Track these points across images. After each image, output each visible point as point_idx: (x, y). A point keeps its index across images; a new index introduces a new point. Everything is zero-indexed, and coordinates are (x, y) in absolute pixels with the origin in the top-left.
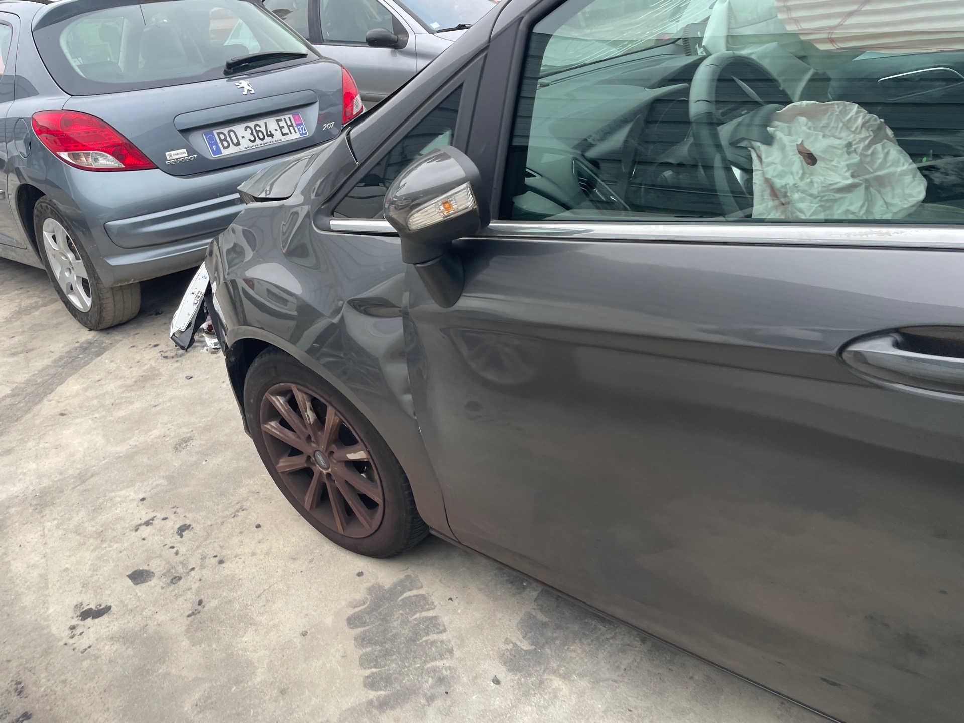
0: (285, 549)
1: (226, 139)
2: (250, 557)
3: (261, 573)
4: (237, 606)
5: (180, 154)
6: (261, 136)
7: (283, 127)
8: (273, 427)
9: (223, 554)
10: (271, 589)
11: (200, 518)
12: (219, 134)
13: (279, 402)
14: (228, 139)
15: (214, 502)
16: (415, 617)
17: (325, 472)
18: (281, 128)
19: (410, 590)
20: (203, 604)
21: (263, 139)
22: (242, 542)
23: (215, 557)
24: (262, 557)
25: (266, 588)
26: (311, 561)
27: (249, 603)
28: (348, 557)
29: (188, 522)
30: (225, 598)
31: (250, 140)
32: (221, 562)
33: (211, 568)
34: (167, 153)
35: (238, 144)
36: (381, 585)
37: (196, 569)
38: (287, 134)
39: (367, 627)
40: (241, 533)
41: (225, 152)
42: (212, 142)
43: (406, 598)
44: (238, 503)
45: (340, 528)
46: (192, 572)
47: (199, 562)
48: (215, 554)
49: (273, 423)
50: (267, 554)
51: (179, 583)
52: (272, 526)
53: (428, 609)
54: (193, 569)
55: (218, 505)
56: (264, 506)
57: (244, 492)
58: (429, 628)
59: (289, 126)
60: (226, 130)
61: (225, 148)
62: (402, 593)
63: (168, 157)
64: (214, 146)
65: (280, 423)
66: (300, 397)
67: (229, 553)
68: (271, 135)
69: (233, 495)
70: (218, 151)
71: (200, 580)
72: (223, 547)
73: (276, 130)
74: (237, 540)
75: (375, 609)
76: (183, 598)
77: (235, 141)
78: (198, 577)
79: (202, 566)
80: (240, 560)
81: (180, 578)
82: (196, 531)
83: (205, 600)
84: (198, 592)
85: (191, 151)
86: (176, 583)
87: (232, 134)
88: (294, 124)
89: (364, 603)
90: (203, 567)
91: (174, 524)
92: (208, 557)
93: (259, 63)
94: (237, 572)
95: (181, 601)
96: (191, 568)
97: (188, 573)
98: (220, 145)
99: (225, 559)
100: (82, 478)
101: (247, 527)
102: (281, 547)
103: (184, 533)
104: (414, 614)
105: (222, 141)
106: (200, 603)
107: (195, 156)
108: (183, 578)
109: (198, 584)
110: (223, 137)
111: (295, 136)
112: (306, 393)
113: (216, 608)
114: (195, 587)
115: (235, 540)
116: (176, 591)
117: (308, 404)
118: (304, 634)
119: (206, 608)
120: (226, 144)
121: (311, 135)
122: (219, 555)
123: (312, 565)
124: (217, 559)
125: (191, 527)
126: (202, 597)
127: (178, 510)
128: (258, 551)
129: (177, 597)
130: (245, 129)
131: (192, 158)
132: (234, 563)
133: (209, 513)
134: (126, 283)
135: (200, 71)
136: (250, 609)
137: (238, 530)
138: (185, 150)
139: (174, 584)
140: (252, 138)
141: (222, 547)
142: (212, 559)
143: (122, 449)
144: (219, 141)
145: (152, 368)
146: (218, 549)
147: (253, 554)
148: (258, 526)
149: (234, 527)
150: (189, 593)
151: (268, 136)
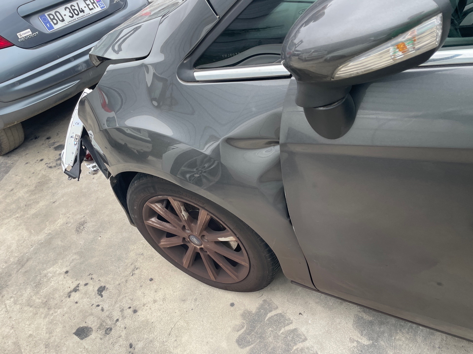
0: (175, 294)
1: (54, 18)
2: (153, 304)
3: (165, 315)
4: (157, 344)
5: (27, 33)
6: (77, 13)
7: (89, 5)
8: (154, 221)
9: (134, 305)
10: (176, 327)
11: (110, 280)
12: (49, 15)
13: (158, 208)
14: (56, 18)
15: (115, 266)
16: (281, 332)
17: (198, 247)
18: (88, 5)
19: (271, 311)
20: (133, 347)
21: (78, 15)
22: (144, 294)
23: (130, 308)
24: (161, 303)
25: (173, 326)
26: (196, 300)
27: (164, 340)
28: (219, 292)
29: (103, 285)
30: (146, 339)
31: (70, 16)
32: (135, 311)
33: (130, 317)
34: (18, 34)
35: (63, 20)
36: (249, 310)
37: (120, 320)
38: (92, 9)
39: (252, 346)
40: (141, 286)
41: (56, 27)
42: (46, 22)
43: (270, 318)
44: (132, 264)
45: (212, 278)
46: (118, 322)
47: (120, 313)
48: (129, 306)
49: (153, 219)
50: (164, 299)
51: (111, 333)
52: (161, 278)
53: (288, 324)
54: (117, 320)
55: (119, 268)
56: (150, 263)
57: (133, 255)
58: (294, 338)
59: (92, 3)
60: (53, 12)
61: (55, 24)
62: (266, 314)
63: (19, 36)
64: (48, 24)
65: (158, 218)
66: (175, 204)
67: (138, 303)
68: (83, 11)
69: (126, 259)
70: (51, 27)
71: (125, 328)
72: (132, 299)
73: (85, 7)
74: (140, 293)
75: (252, 330)
76: (118, 344)
77: (61, 19)
78: (123, 326)
79: (122, 316)
80: (147, 308)
81: (111, 329)
82: (110, 291)
83: (134, 343)
84: (127, 339)
85: (33, 30)
86: (109, 333)
87: (57, 14)
88: (96, 2)
89: (243, 327)
90: (124, 317)
91: (93, 288)
92: (125, 309)
94: (148, 317)
95: (117, 346)
96: (115, 319)
97: (115, 324)
98: (52, 23)
99: (137, 309)
100: (21, 263)
101: (144, 281)
102: (172, 292)
103: (102, 293)
104: (280, 330)
105: (52, 20)
106: (131, 346)
107: (37, 33)
108: (113, 328)
109: (124, 332)
110: (52, 17)
111: (98, 10)
112: (179, 201)
113: (143, 348)
114: (123, 334)
115: (139, 293)
116: (112, 340)
117: (182, 208)
119: (136, 350)
120: (55, 22)
121: (107, 7)
122: (132, 306)
123: (198, 303)
124: (131, 309)
125: (106, 287)
126: (131, 341)
127: (93, 276)
128: (158, 299)
129: (113, 344)
130: (66, 10)
131: (35, 34)
132: (144, 310)
133: (115, 275)
134: (12, 125)
136: (167, 345)
137: (138, 285)
138: (29, 30)
139: (108, 334)
140: (71, 15)
141: (132, 300)
142: (128, 310)
143: (41, 237)
144: (50, 20)
145: (44, 176)
146: (130, 301)
147: (155, 301)
148: (151, 280)
149: (135, 283)
150: (121, 339)
151: (81, 12)
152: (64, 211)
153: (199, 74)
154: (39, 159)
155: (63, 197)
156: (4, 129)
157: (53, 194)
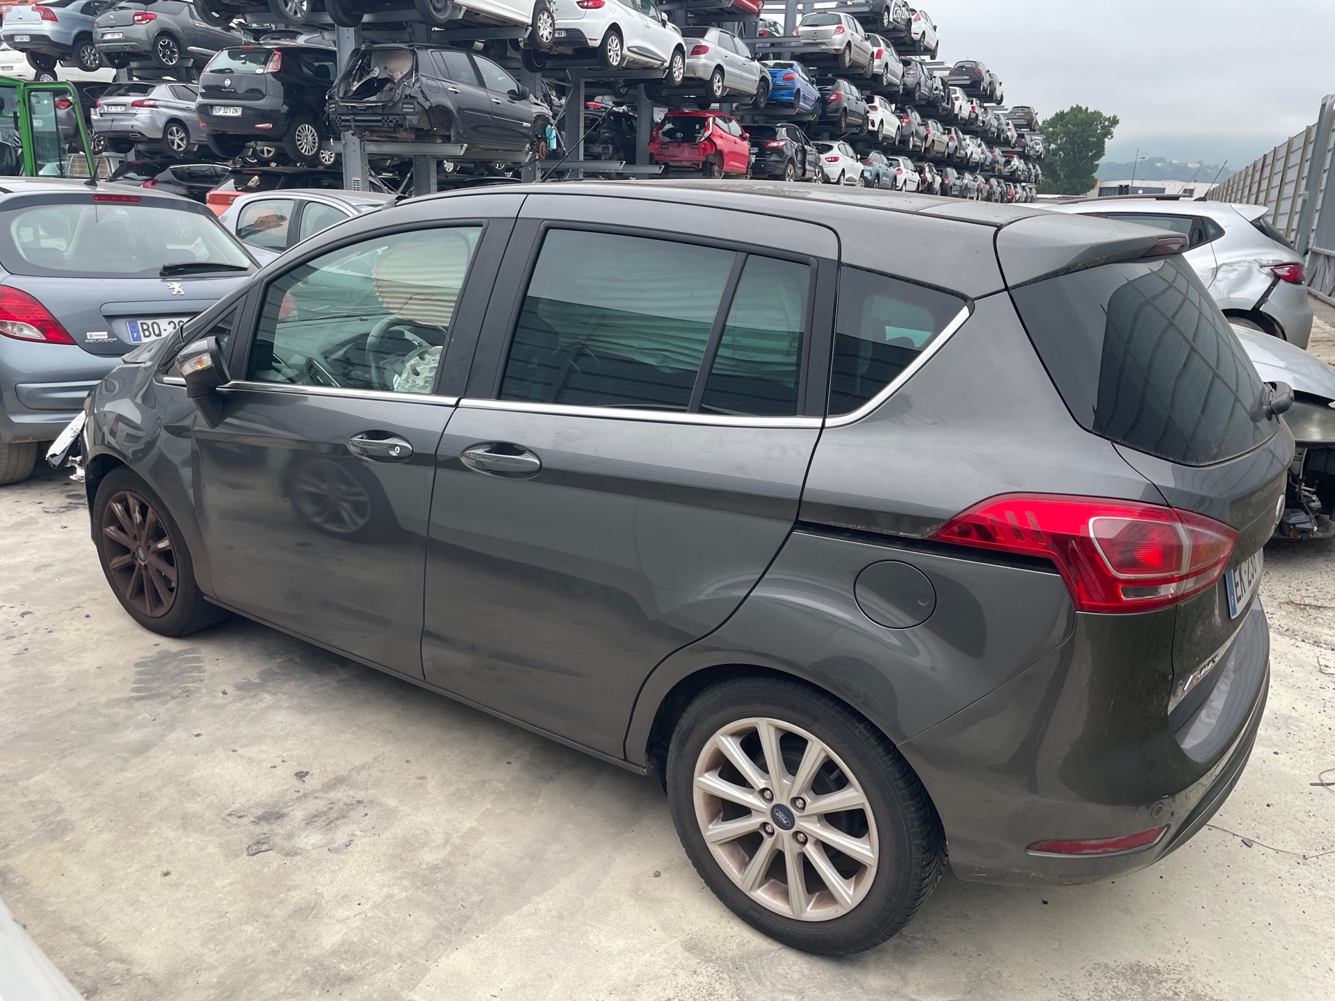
1: (148, 330)
2: (74, 631)
3: (80, 639)
4: (54, 653)
5: (102, 336)
8: (111, 530)
9: (54, 628)
10: (84, 647)
11: (42, 609)
12: (142, 324)
13: (118, 508)
14: (151, 329)
15: (56, 601)
16: (186, 666)
17: (143, 564)
19: (190, 654)
22: (71, 623)
24: (84, 632)
25: (80, 646)
27: (64, 652)
29: (31, 610)
30: (46, 648)
32: (50, 632)
33: (41, 634)
34: (88, 334)
35: (160, 335)
36: (169, 650)
37: (28, 634)
39: (148, 668)
40: (72, 619)
42: (134, 329)
43: (184, 657)
44: (77, 604)
47: (32, 630)
48: (47, 628)
49: (112, 528)
52: (99, 617)
53: (198, 663)
54: (26, 634)
55: (60, 603)
58: (193, 670)
60: (149, 322)
61: (145, 336)
63: (88, 337)
64: (135, 334)
65: (118, 528)
66: (131, 501)
67: (58, 628)
69: (74, 599)
70: (139, 338)
72: (55, 625)
74: (67, 622)
75: (158, 661)
77: (157, 332)
78: (28, 638)
79: (34, 632)
80: (65, 632)
82: (36, 615)
84: (26, 645)
85: (111, 335)
86: (10, 639)
87: (155, 326)
89: (152, 657)
91: (19, 609)
92: (41, 629)
93: (197, 269)
94: (61, 637)
95: (10, 648)
96: (24, 633)
97: (21, 635)
98: (142, 334)
99: (54, 631)
101: (79, 616)
102: (101, 627)
103: (25, 616)
104: (187, 664)
105: (144, 330)
106: (26, 649)
107: (115, 339)
108: (16, 637)
109: (27, 641)
110: (145, 327)
112: (137, 499)
113: (37, 653)
114: (24, 642)
116: (9, 643)
117: (137, 508)
118: (99, 668)
119: (29, 652)
120: (147, 333)
122: (50, 629)
125: (33, 613)
126: (28, 647)
127: (25, 603)
128: (82, 629)
129: (8, 646)
130: (169, 324)
131: (111, 340)
132: (60, 633)
133: (50, 607)
134: (24, 441)
135: (137, 269)
136: (64, 655)
137: (70, 617)
138: (106, 333)
139: (8, 640)
142: (43, 630)
144: (140, 330)
145: (32, 518)
146: (50, 625)
147: (78, 630)
148: (88, 616)
149: (68, 615)
150: (19, 644)
152: (33, 551)
153: (166, 379)
154: (37, 501)
155: (41, 540)
156: (10, 445)
157: (31, 536)
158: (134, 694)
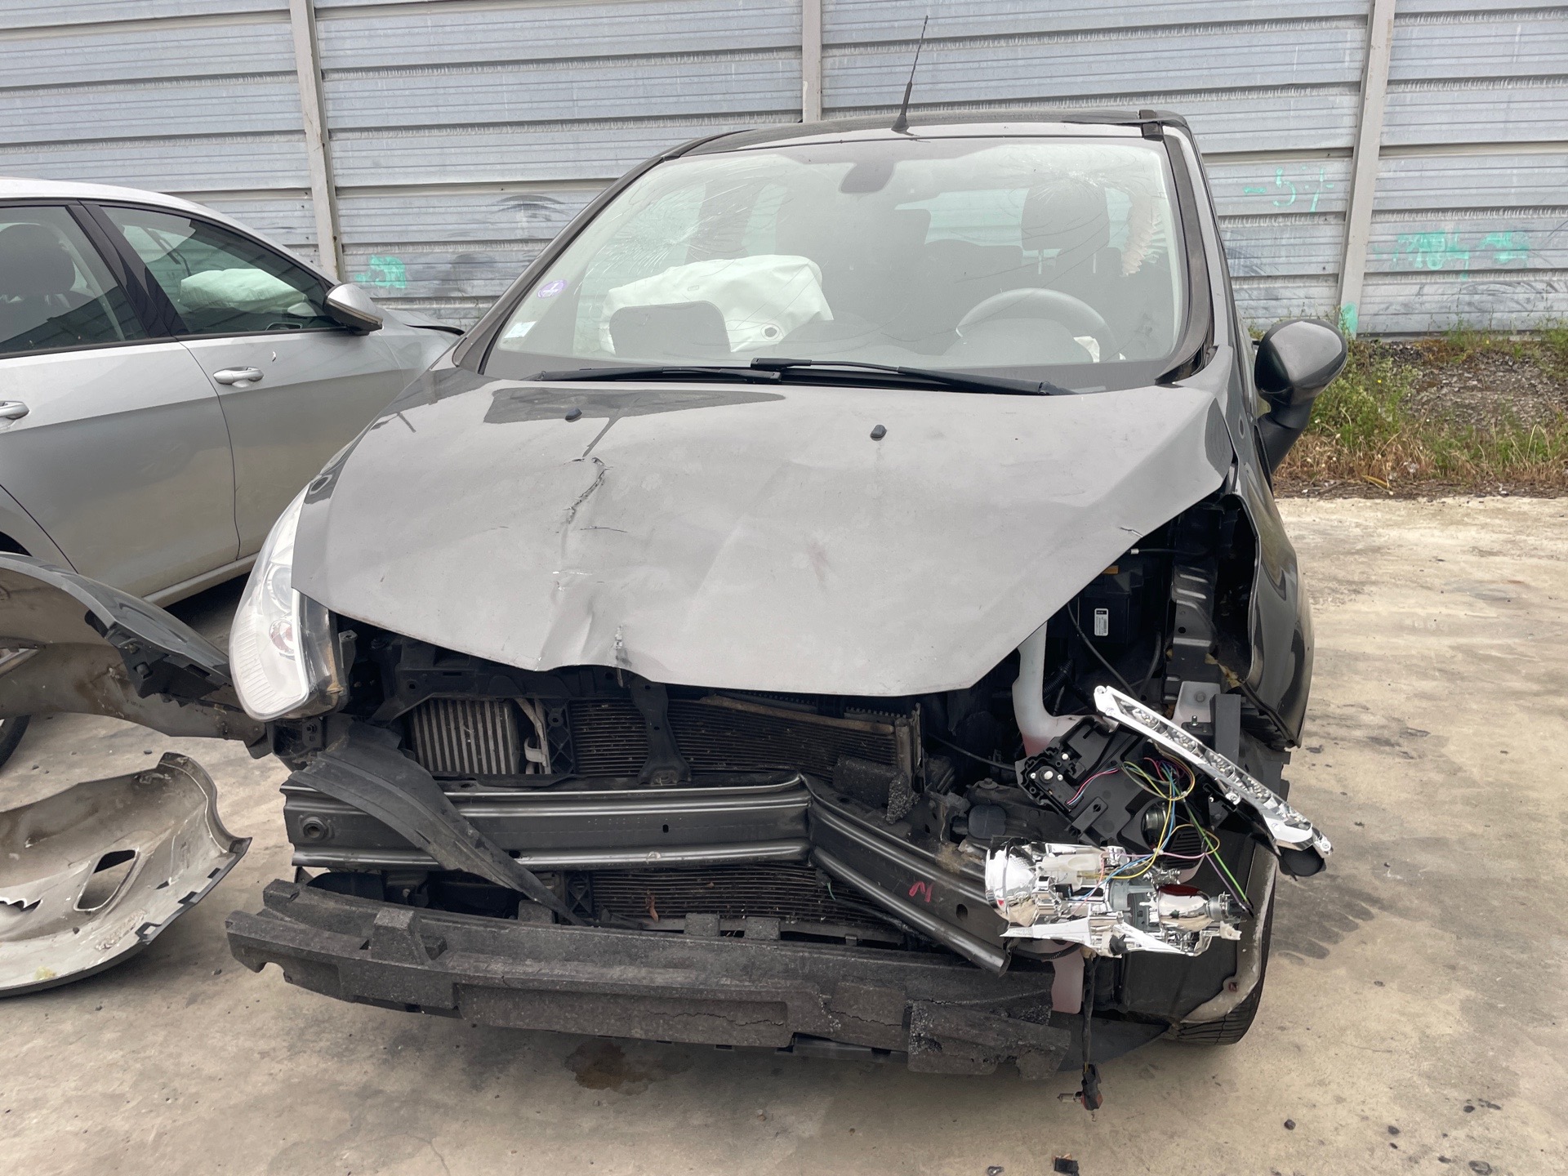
0: (1293, 1067)
2: (1348, 1100)
3: (1357, 1071)
4: (1426, 1066)
9: (1379, 1139)
10: (1365, 1045)
20: (1466, 1104)
22: (1336, 1129)
23: (1394, 1146)
24: (1334, 1086)
25: (1370, 1052)
26: (1282, 1029)
27: (1407, 1056)
30: (1432, 1087)
32: (1393, 1131)
33: (1415, 1137)
37: (1438, 1155)
40: (1322, 1143)
46: (1447, 1156)
47: (1424, 1162)
48: (1391, 1149)
50: (1322, 1083)
51: (1482, 1160)
52: (1270, 1108)
54: (1442, 1159)
56: (1241, 1148)
67: (1369, 1133)
71: (1445, 1135)
72: (1369, 1150)
74: (1340, 1138)
75: (1286, 943)
76: (1489, 1136)
78: (1446, 1143)
79: (1426, 1153)
80: (1366, 1109)
81: (1473, 1164)
83: (1460, 1106)
84: (1462, 1123)
86: (1485, 1163)
90: (1426, 1150)
92: (1405, 1156)
94: (1385, 1100)
95: (1495, 1135)
96: (1444, 1165)
97: (1454, 1161)
99: (1385, 1130)
101: (1302, 1143)
102: (1293, 1074)
106: (1469, 1109)
108: (1468, 1161)
109: (1453, 1133)
113: (1455, 1086)
114: (1460, 1134)
115: (1341, 1140)
116: (1492, 1152)
118: (1380, 984)
119: (1468, 1097)
122: (1387, 1143)
123: (1287, 1024)
124: (1394, 1141)
126: (1462, 1113)
128: (1329, 1098)
132: (1377, 1114)
136: (1413, 1049)
137: (1322, 1150)
139: (1488, 1166)
141: (1372, 1150)
142: (1402, 1148)
146: (1379, 1153)
147: (1340, 1100)
148: (1289, 1125)
149: (1321, 1162)
150: (1475, 1134)
158: (1374, 910)
